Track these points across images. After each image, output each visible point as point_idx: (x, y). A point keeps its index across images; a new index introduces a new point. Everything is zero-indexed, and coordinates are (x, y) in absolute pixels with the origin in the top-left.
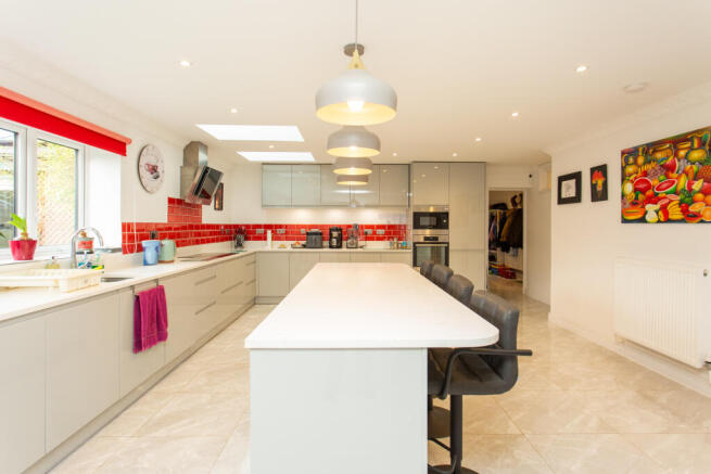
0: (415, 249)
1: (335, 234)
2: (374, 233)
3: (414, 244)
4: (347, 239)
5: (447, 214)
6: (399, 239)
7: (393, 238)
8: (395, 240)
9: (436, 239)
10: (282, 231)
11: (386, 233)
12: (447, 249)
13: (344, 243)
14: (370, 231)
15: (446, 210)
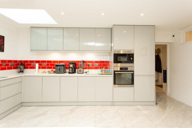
0: (115, 74)
1: (71, 66)
2: (93, 65)
3: (114, 71)
4: (78, 68)
5: (133, 54)
6: (106, 68)
7: (102, 68)
8: (104, 69)
9: (127, 69)
10: (46, 64)
11: (99, 65)
12: (133, 75)
13: (77, 70)
14: (90, 64)
15: (132, 52)
